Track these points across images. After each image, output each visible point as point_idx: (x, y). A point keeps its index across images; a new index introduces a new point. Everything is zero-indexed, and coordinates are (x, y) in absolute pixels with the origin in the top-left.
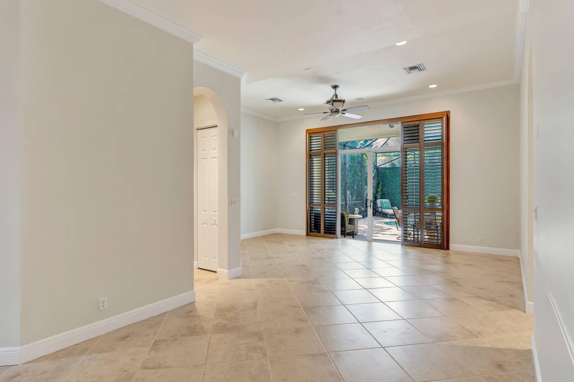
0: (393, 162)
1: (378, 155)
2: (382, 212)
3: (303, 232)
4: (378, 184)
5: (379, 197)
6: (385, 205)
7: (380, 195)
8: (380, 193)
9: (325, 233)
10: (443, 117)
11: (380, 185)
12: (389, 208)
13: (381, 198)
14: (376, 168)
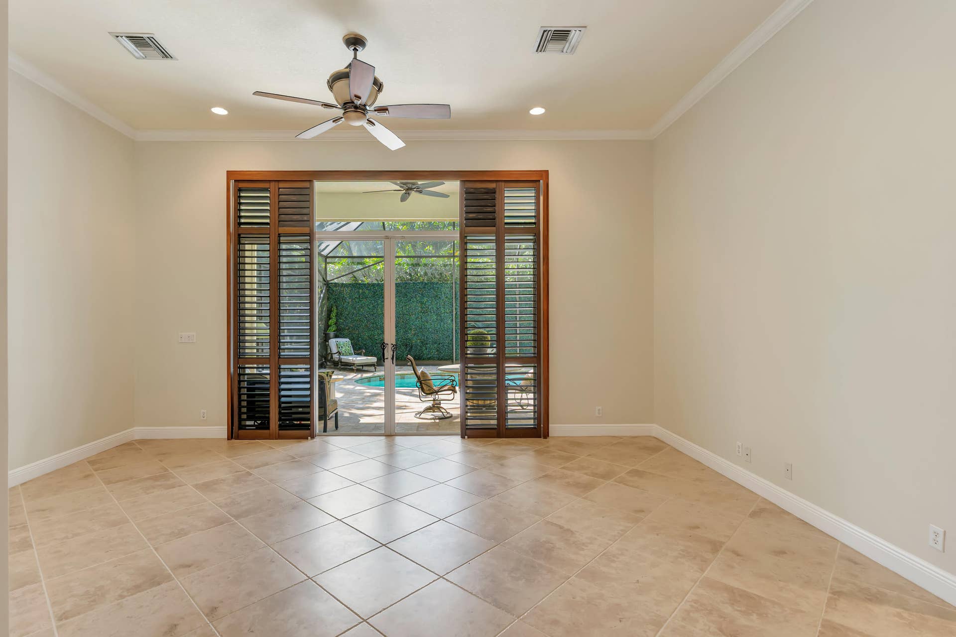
0: (355, 274)
1: (328, 260)
2: (341, 362)
3: (221, 430)
4: (330, 311)
5: (332, 334)
6: (344, 349)
7: (334, 331)
8: (333, 328)
9: (281, 427)
10: (539, 181)
11: (333, 315)
12: (350, 354)
13: (336, 336)
14: (327, 284)
